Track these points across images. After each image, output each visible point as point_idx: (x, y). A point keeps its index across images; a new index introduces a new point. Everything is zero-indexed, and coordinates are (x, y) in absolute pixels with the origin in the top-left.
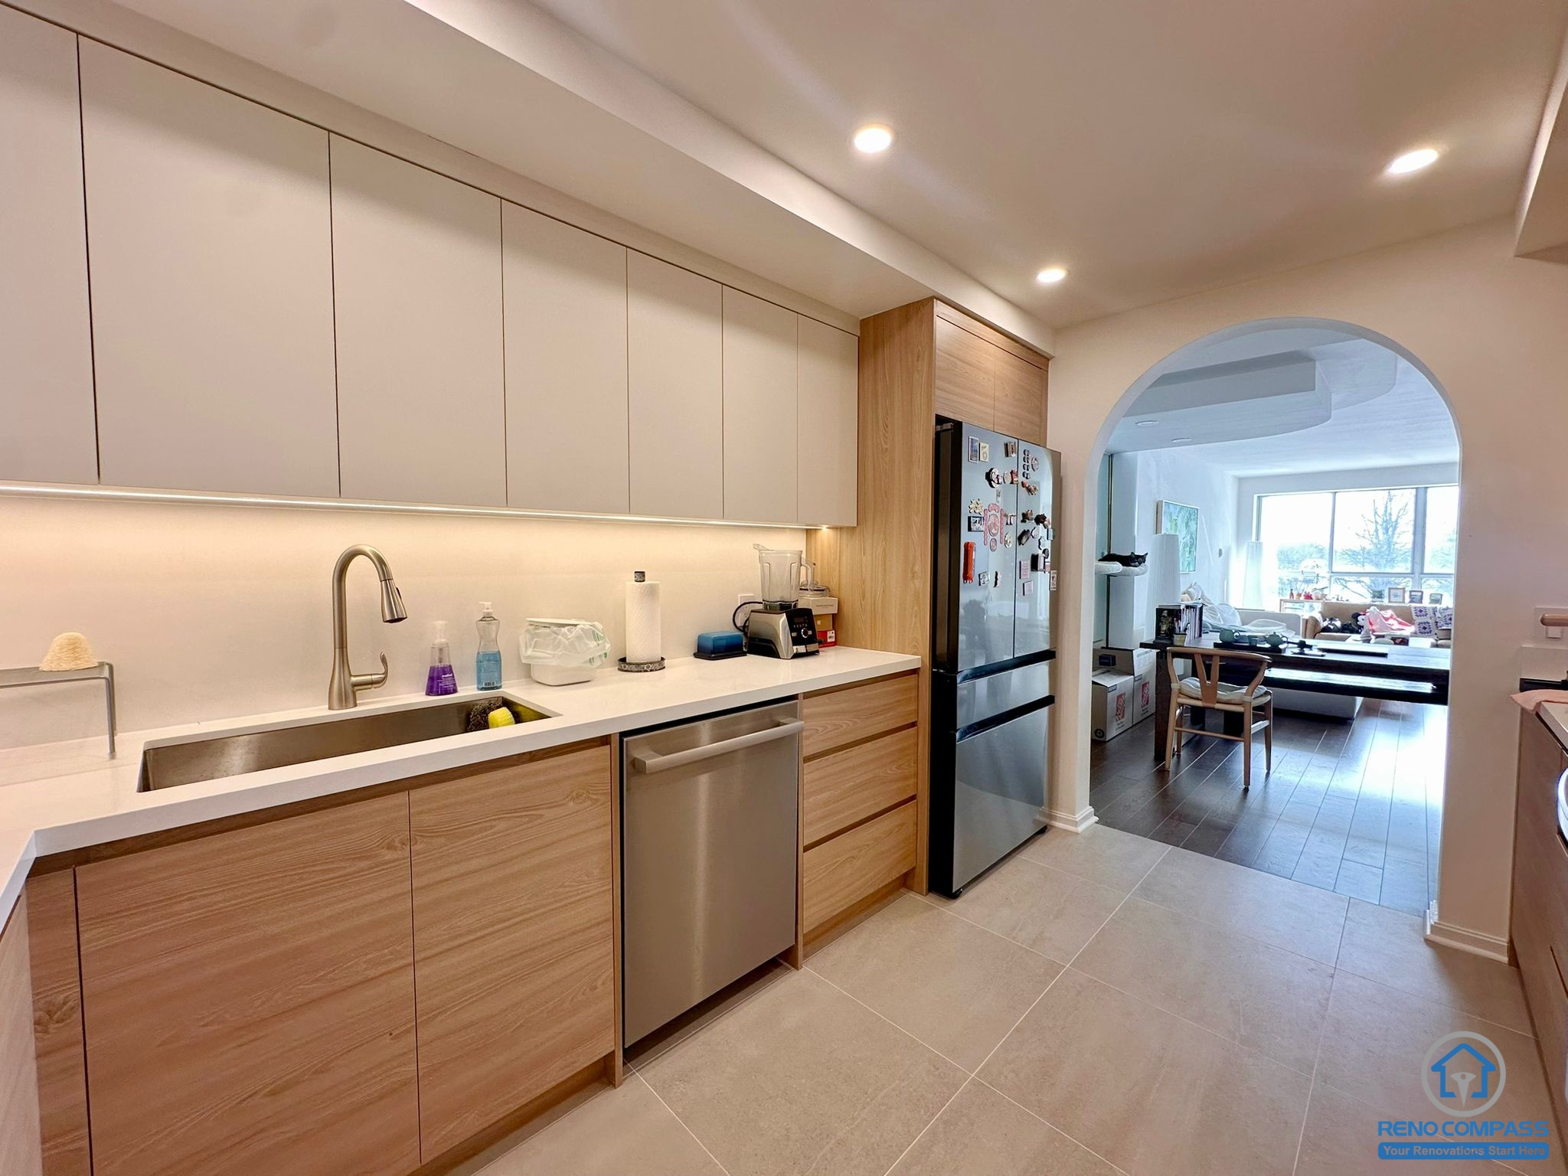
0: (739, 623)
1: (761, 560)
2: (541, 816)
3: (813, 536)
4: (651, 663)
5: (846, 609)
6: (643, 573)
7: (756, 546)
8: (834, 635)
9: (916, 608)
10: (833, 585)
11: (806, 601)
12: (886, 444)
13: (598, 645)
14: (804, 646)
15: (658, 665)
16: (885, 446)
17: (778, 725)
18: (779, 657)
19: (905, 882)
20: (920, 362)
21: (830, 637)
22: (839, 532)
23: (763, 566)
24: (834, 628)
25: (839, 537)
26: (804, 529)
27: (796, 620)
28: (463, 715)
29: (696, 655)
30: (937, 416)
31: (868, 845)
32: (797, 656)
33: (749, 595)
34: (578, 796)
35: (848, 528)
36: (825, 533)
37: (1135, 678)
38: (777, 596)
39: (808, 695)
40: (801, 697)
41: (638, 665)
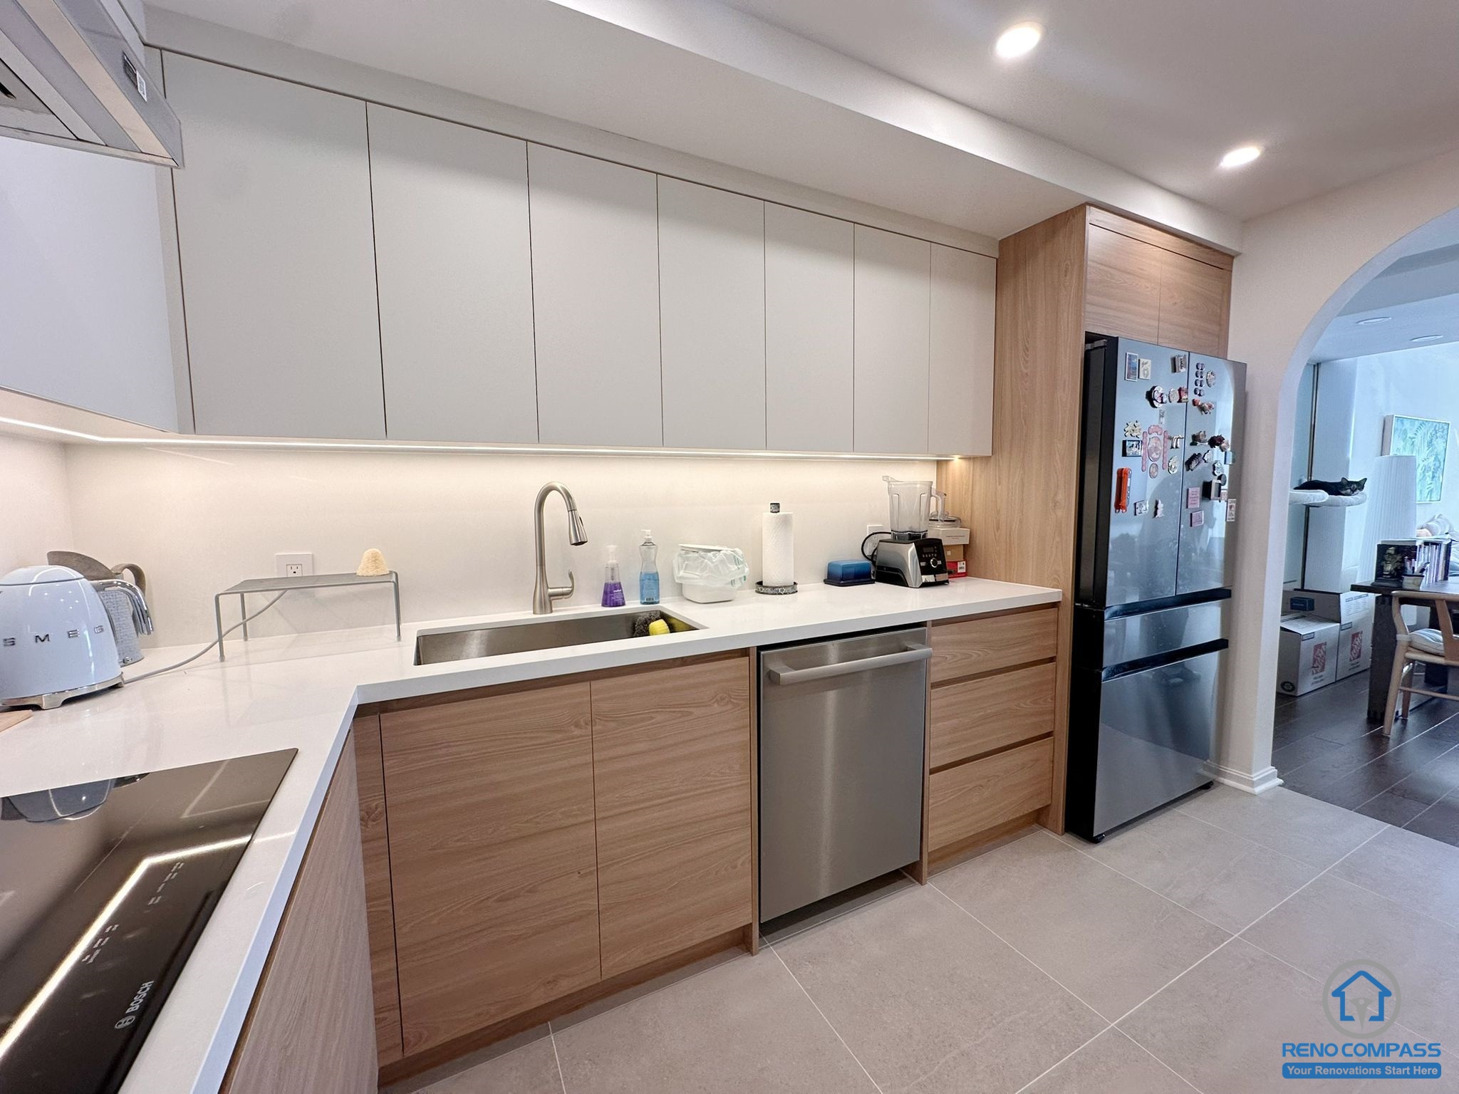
0: (868, 552)
1: (890, 491)
2: (691, 713)
3: (944, 467)
4: (785, 587)
5: (979, 540)
6: (778, 505)
7: (886, 478)
8: (964, 566)
9: (1058, 539)
10: (965, 516)
11: (937, 531)
12: (1026, 368)
13: (739, 569)
14: (933, 576)
15: (791, 589)
16: (1025, 371)
17: (906, 650)
18: (908, 586)
19: (1038, 818)
20: (1068, 277)
21: (961, 568)
22: (972, 464)
23: (892, 498)
24: (965, 559)
25: (972, 468)
26: (934, 460)
27: (925, 550)
28: (630, 624)
29: (826, 582)
30: (1086, 332)
31: (998, 776)
32: (926, 585)
33: (878, 526)
34: (722, 699)
35: (982, 458)
36: (957, 463)
37: (1341, 626)
38: (905, 526)
39: (937, 623)
40: (929, 624)
41: (774, 588)
